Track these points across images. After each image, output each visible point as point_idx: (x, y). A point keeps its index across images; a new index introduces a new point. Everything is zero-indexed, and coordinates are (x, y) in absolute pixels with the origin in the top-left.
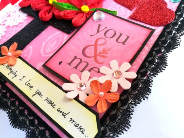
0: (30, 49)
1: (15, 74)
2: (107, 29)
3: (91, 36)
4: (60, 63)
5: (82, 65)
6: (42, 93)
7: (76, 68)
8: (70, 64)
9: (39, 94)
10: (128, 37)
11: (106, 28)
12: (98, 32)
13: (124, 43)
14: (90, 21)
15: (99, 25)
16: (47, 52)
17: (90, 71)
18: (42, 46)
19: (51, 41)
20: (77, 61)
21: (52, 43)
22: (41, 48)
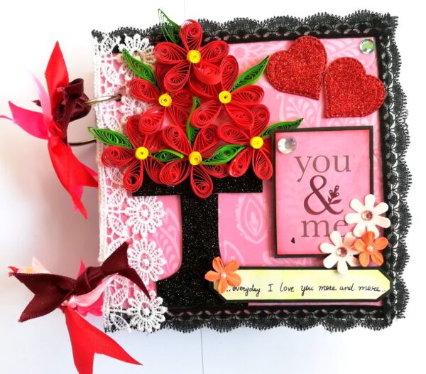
0: (228, 246)
1: (255, 290)
2: (312, 160)
3: (299, 181)
4: (293, 241)
5: (322, 228)
6: (310, 286)
7: (316, 235)
8: (305, 235)
9: (307, 289)
10: (347, 157)
11: (310, 157)
12: (303, 170)
13: (347, 169)
14: (278, 158)
15: (298, 158)
16: (256, 235)
17: (335, 229)
18: (240, 232)
19: (246, 217)
20: (311, 227)
21: (249, 218)
22: (242, 235)
